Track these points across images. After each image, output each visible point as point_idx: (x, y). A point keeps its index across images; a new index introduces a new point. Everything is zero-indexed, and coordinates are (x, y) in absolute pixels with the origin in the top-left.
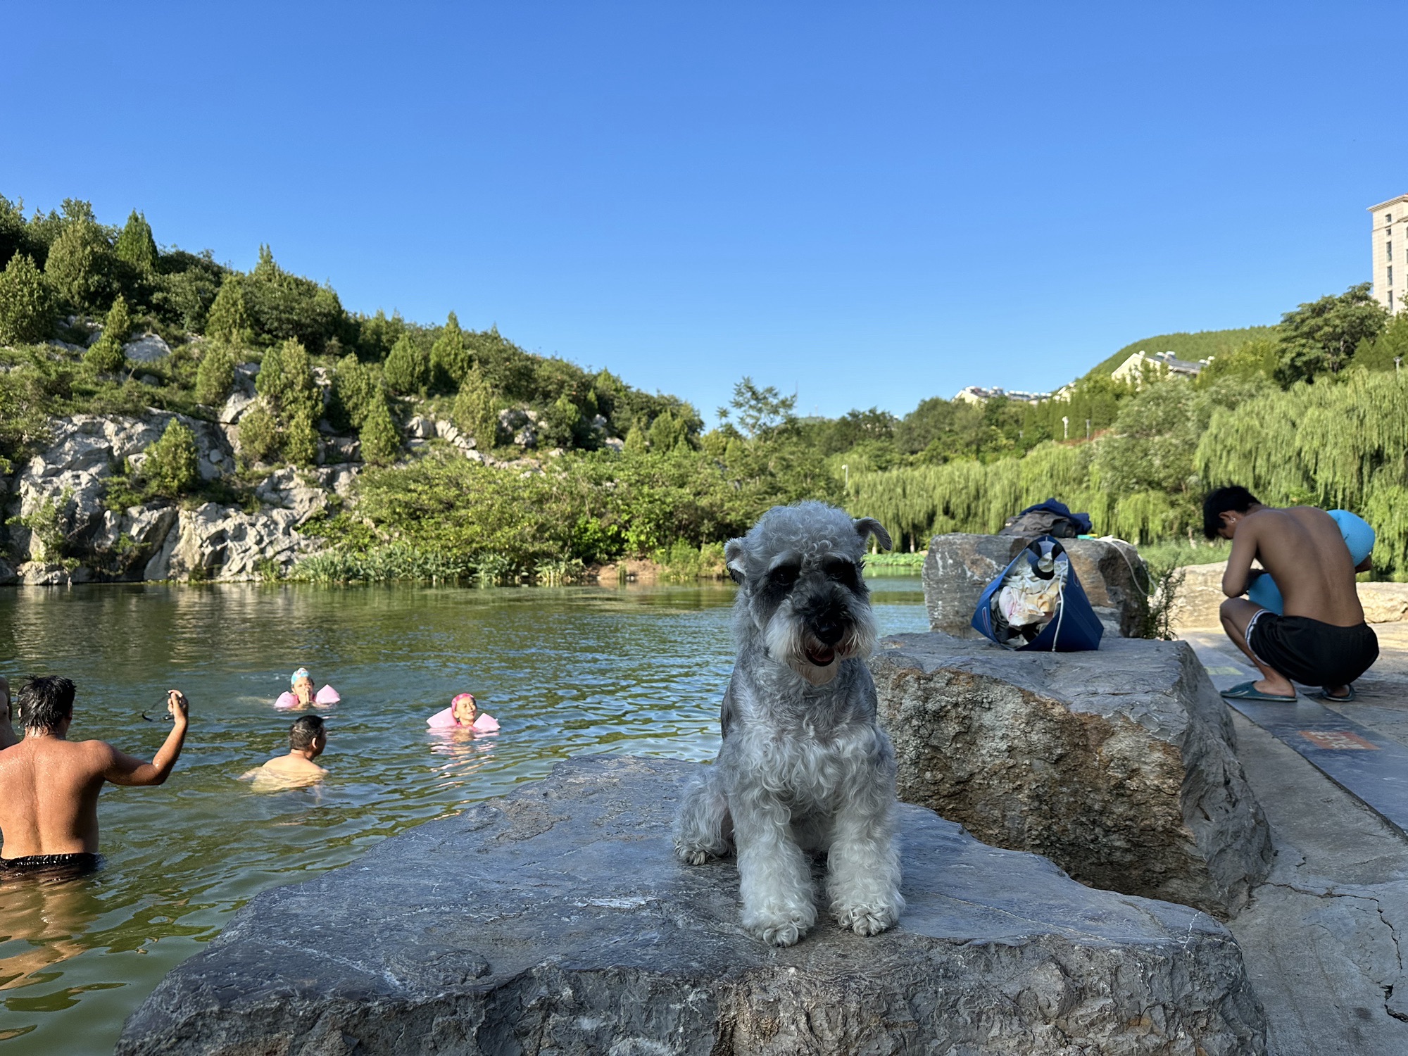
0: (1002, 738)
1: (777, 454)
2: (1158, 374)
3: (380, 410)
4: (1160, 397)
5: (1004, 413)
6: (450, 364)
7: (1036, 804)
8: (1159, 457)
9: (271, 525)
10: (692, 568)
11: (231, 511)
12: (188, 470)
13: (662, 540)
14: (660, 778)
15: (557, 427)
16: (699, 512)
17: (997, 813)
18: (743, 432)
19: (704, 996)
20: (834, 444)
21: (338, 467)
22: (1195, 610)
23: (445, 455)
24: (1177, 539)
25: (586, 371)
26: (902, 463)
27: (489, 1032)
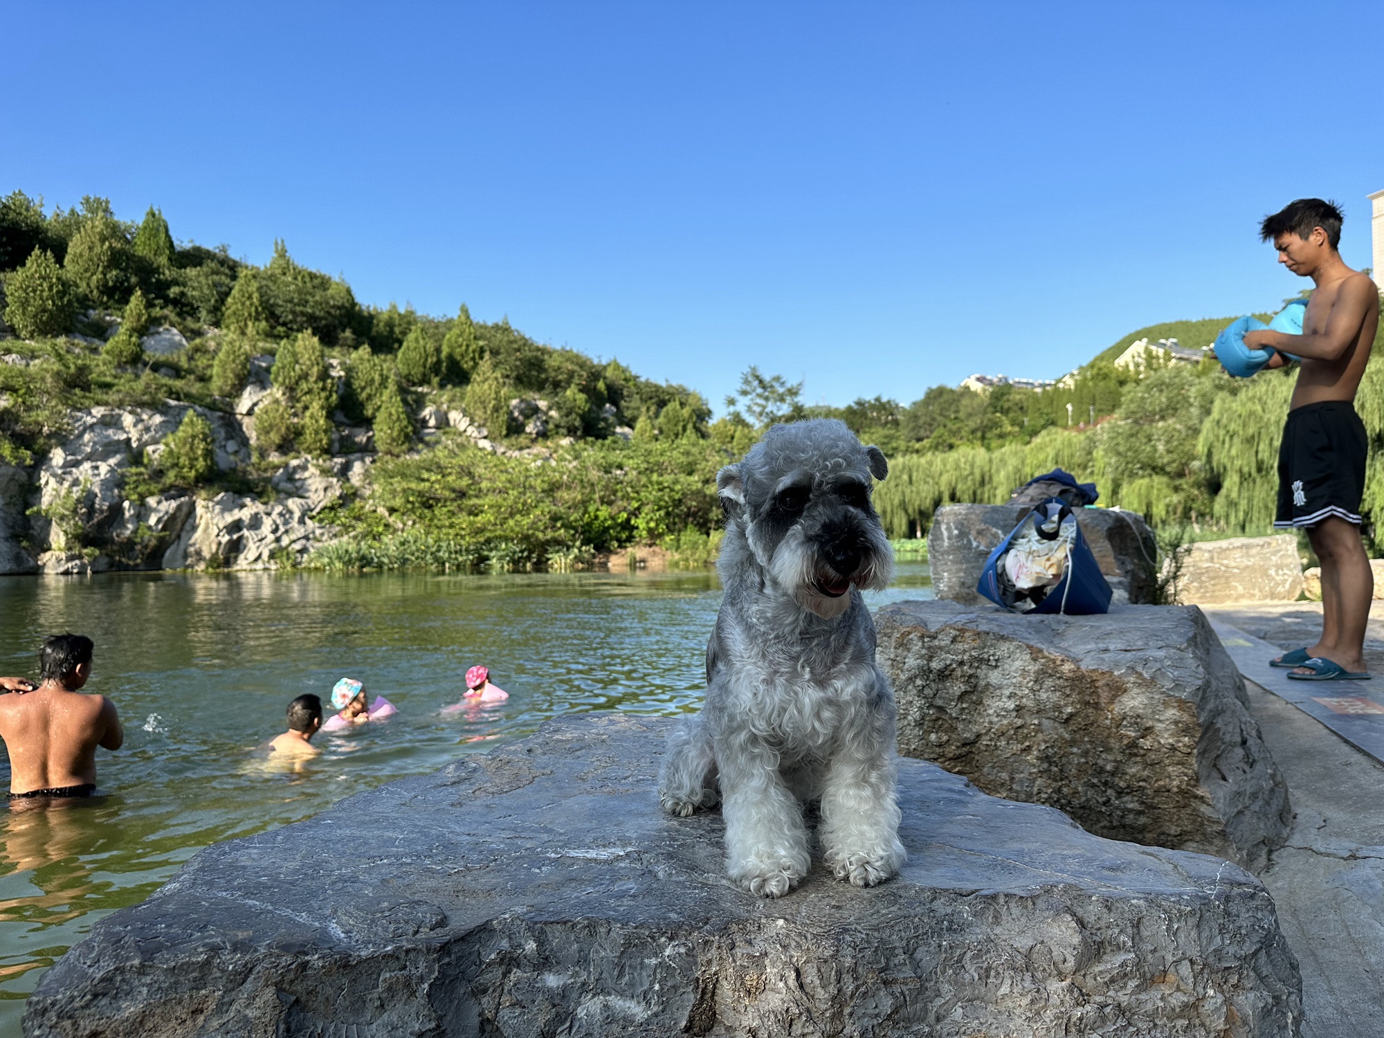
0: (1009, 697)
2: (1161, 361)
3: (393, 400)
4: (1163, 383)
5: (1008, 401)
6: (462, 355)
7: (1045, 765)
8: (1163, 442)
9: (287, 514)
10: (701, 554)
11: (248, 501)
12: (205, 460)
13: (672, 527)
14: (651, 735)
15: (567, 416)
16: (707, 500)
17: (1005, 776)
18: (750, 419)
19: (682, 950)
21: (352, 457)
22: (1201, 587)
23: (458, 445)
24: (1181, 523)
25: (596, 362)
26: (909, 451)
27: (443, 989)
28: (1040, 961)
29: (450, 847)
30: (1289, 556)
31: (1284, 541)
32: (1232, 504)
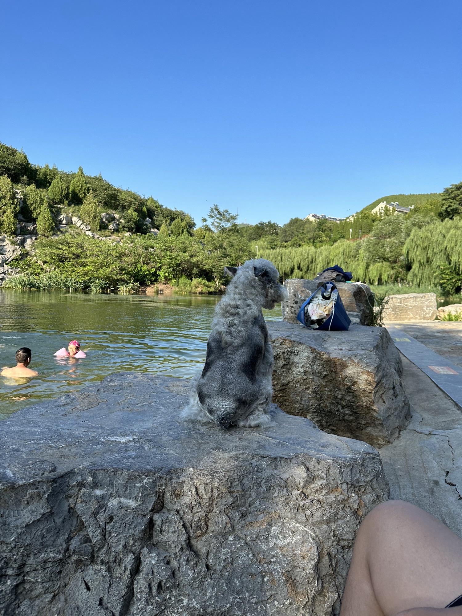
0: (302, 367)
1: (227, 240)
2: (391, 212)
3: (46, 211)
4: (391, 222)
5: (325, 226)
6: (79, 191)
7: (315, 395)
8: (389, 248)
10: (188, 288)
13: (175, 276)
14: (151, 384)
15: (128, 222)
16: (192, 264)
17: (299, 398)
18: (213, 229)
19: (151, 480)
20: (252, 236)
21: (26, 236)
22: (395, 314)
23: (76, 233)
24: (394, 283)
25: (142, 197)
26: (281, 246)
27: (53, 496)
28: (290, 483)
29: (60, 435)
30: (433, 302)
31: (431, 296)
32: (415, 275)
